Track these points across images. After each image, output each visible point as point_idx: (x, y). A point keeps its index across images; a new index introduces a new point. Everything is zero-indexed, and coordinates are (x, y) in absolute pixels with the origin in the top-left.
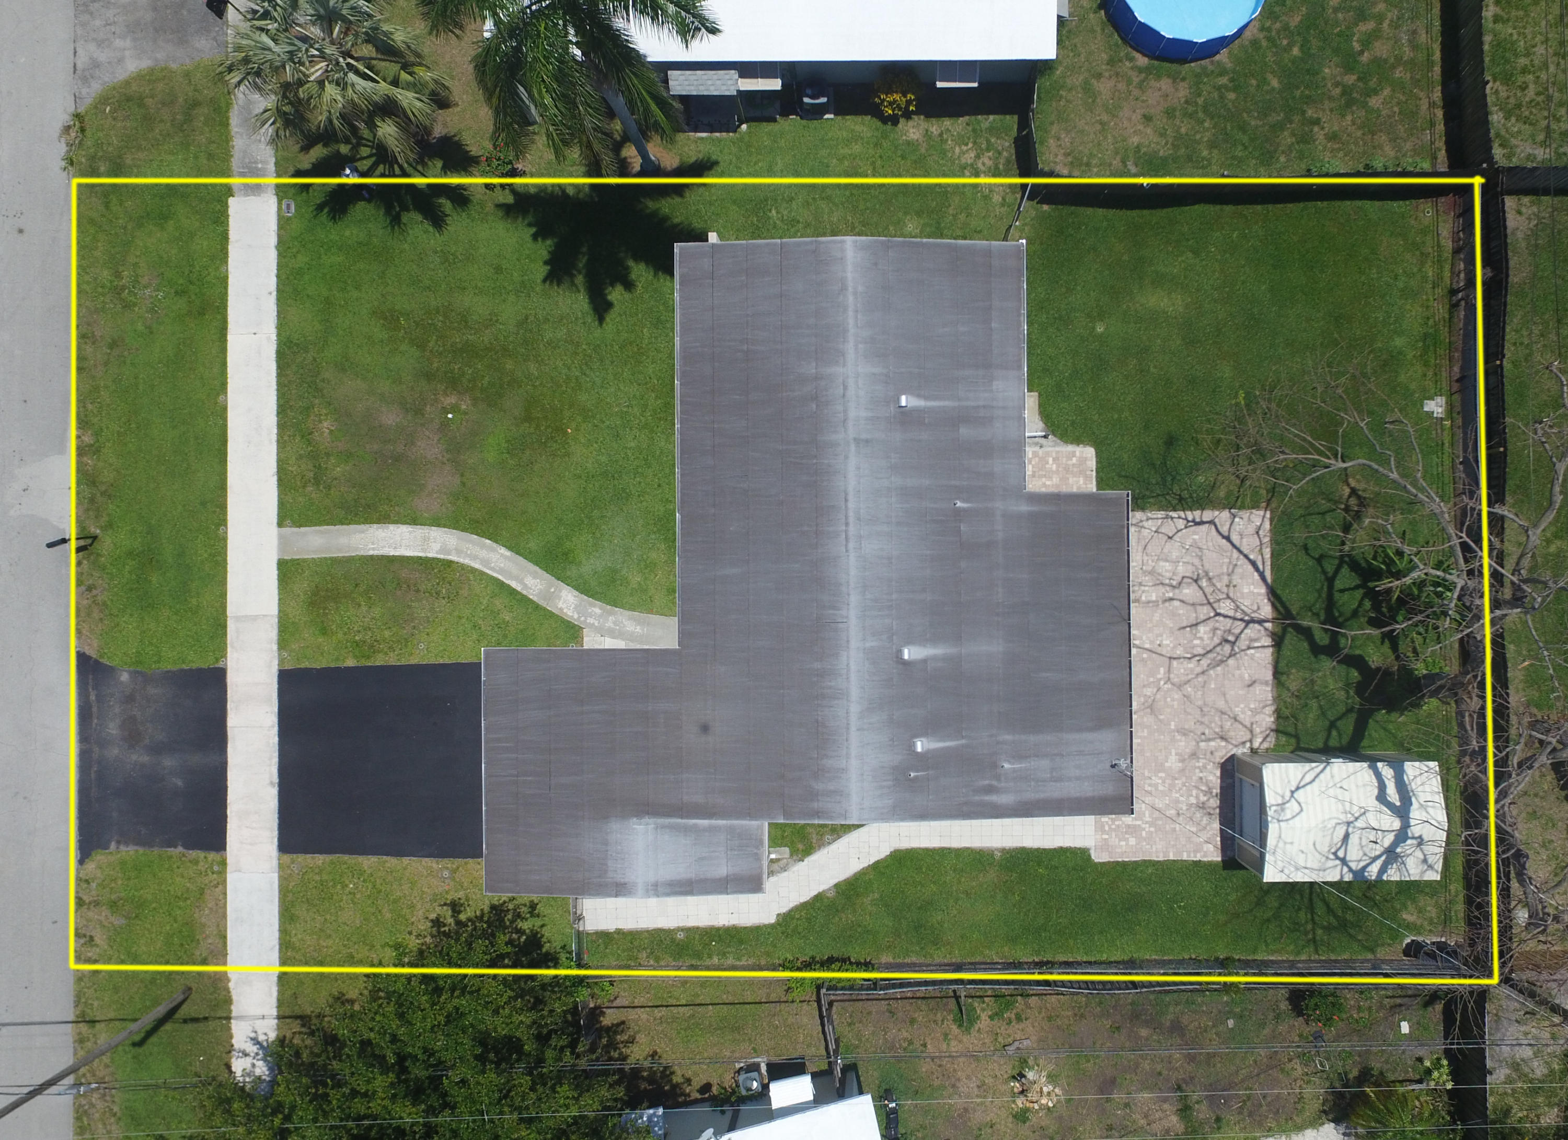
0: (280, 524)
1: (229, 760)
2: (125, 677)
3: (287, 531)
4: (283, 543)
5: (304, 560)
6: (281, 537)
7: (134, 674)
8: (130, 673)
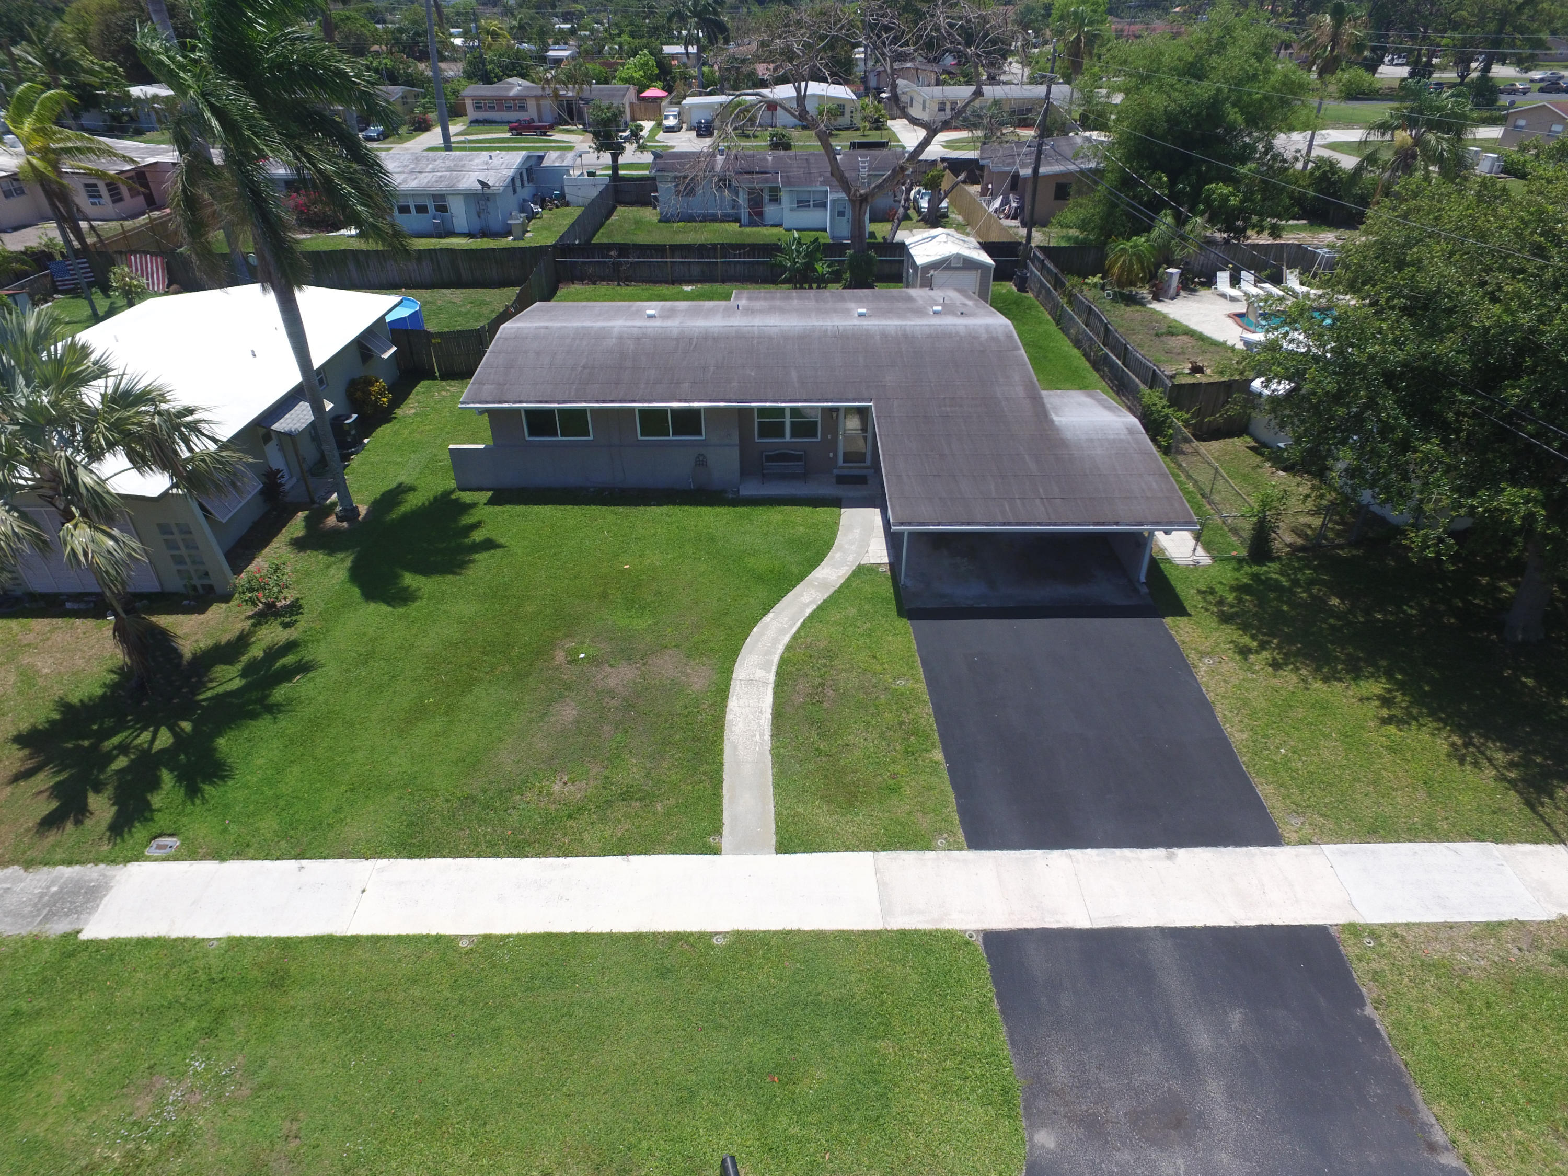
0: (716, 851)
1: (1153, 923)
2: (1045, 1139)
3: (726, 841)
4: (747, 846)
5: (778, 814)
6: (738, 850)
7: (1035, 1119)
8: (1033, 1126)
